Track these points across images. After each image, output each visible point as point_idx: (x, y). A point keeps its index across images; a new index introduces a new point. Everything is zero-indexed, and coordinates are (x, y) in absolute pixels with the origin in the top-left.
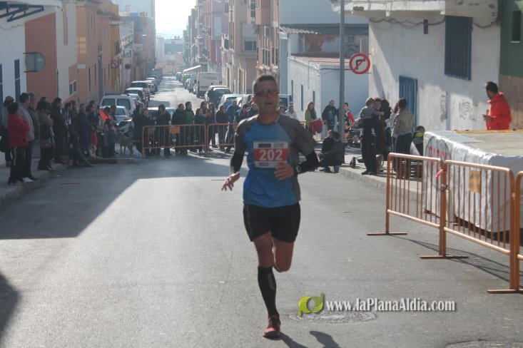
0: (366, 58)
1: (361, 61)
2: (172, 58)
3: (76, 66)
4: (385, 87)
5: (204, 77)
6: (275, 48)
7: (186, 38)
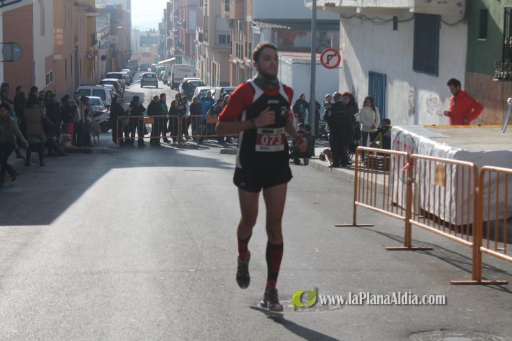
0: (337, 53)
1: (332, 56)
2: (147, 50)
3: (52, 56)
4: (355, 82)
5: (178, 70)
6: (248, 42)
7: (162, 31)
